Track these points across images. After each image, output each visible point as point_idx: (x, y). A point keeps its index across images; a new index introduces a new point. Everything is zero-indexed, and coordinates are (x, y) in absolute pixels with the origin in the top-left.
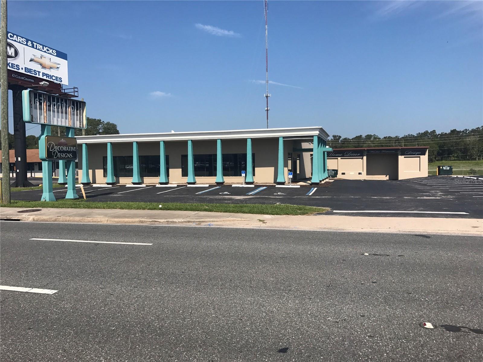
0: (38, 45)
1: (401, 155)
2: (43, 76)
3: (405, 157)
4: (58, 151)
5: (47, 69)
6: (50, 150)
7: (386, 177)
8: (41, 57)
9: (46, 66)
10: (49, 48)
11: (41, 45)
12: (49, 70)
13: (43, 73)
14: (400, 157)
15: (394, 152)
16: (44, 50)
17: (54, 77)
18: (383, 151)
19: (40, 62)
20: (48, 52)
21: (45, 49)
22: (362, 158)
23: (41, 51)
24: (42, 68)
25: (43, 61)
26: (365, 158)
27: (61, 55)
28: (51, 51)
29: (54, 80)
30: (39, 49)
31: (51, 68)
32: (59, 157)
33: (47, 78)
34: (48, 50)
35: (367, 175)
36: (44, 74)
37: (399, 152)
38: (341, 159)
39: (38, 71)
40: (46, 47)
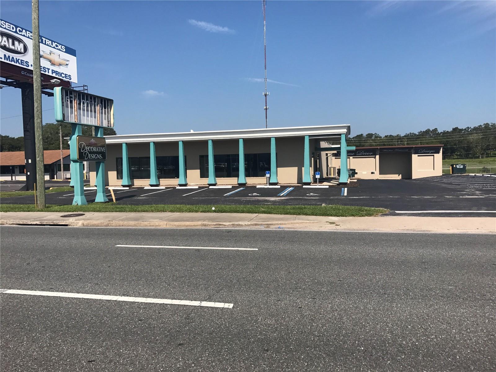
0: (47, 40)
1: (415, 153)
2: (52, 74)
3: (418, 156)
4: (88, 151)
5: (56, 66)
6: (82, 151)
7: (399, 176)
8: (50, 53)
9: (55, 62)
10: (58, 43)
11: (50, 40)
12: (58, 67)
13: (52, 70)
14: (413, 155)
15: (407, 150)
16: (53, 46)
17: (64, 74)
18: (396, 150)
19: (50, 59)
20: (57, 48)
21: (54, 44)
22: (375, 157)
23: (50, 46)
24: (51, 65)
25: (52, 57)
26: (378, 157)
27: (70, 51)
28: (60, 47)
29: (64, 77)
30: (48, 45)
31: (60, 65)
32: (90, 158)
33: (56, 75)
34: (57, 46)
35: (380, 174)
36: (53, 72)
37: (413, 151)
38: (353, 158)
39: (47, 68)
40: (55, 42)
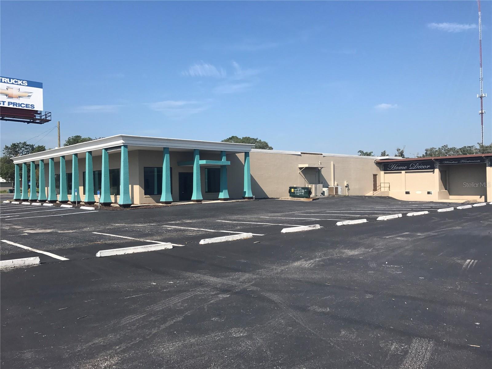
0: (3, 79)
1: (489, 166)
2: (9, 105)
5: (14, 98)
7: (480, 198)
8: (7, 89)
9: (14, 95)
10: (18, 80)
11: (7, 78)
12: (18, 99)
13: (9, 103)
15: (479, 161)
17: (24, 104)
18: (463, 161)
20: (17, 83)
21: (12, 81)
22: (433, 172)
23: (8, 83)
24: (8, 98)
25: (9, 92)
26: (437, 171)
27: (31, 84)
28: (20, 82)
29: (24, 107)
30: (5, 82)
31: (20, 97)
33: (14, 106)
34: (15, 82)
37: (487, 162)
38: (406, 172)
39: (2, 101)
40: (13, 79)
